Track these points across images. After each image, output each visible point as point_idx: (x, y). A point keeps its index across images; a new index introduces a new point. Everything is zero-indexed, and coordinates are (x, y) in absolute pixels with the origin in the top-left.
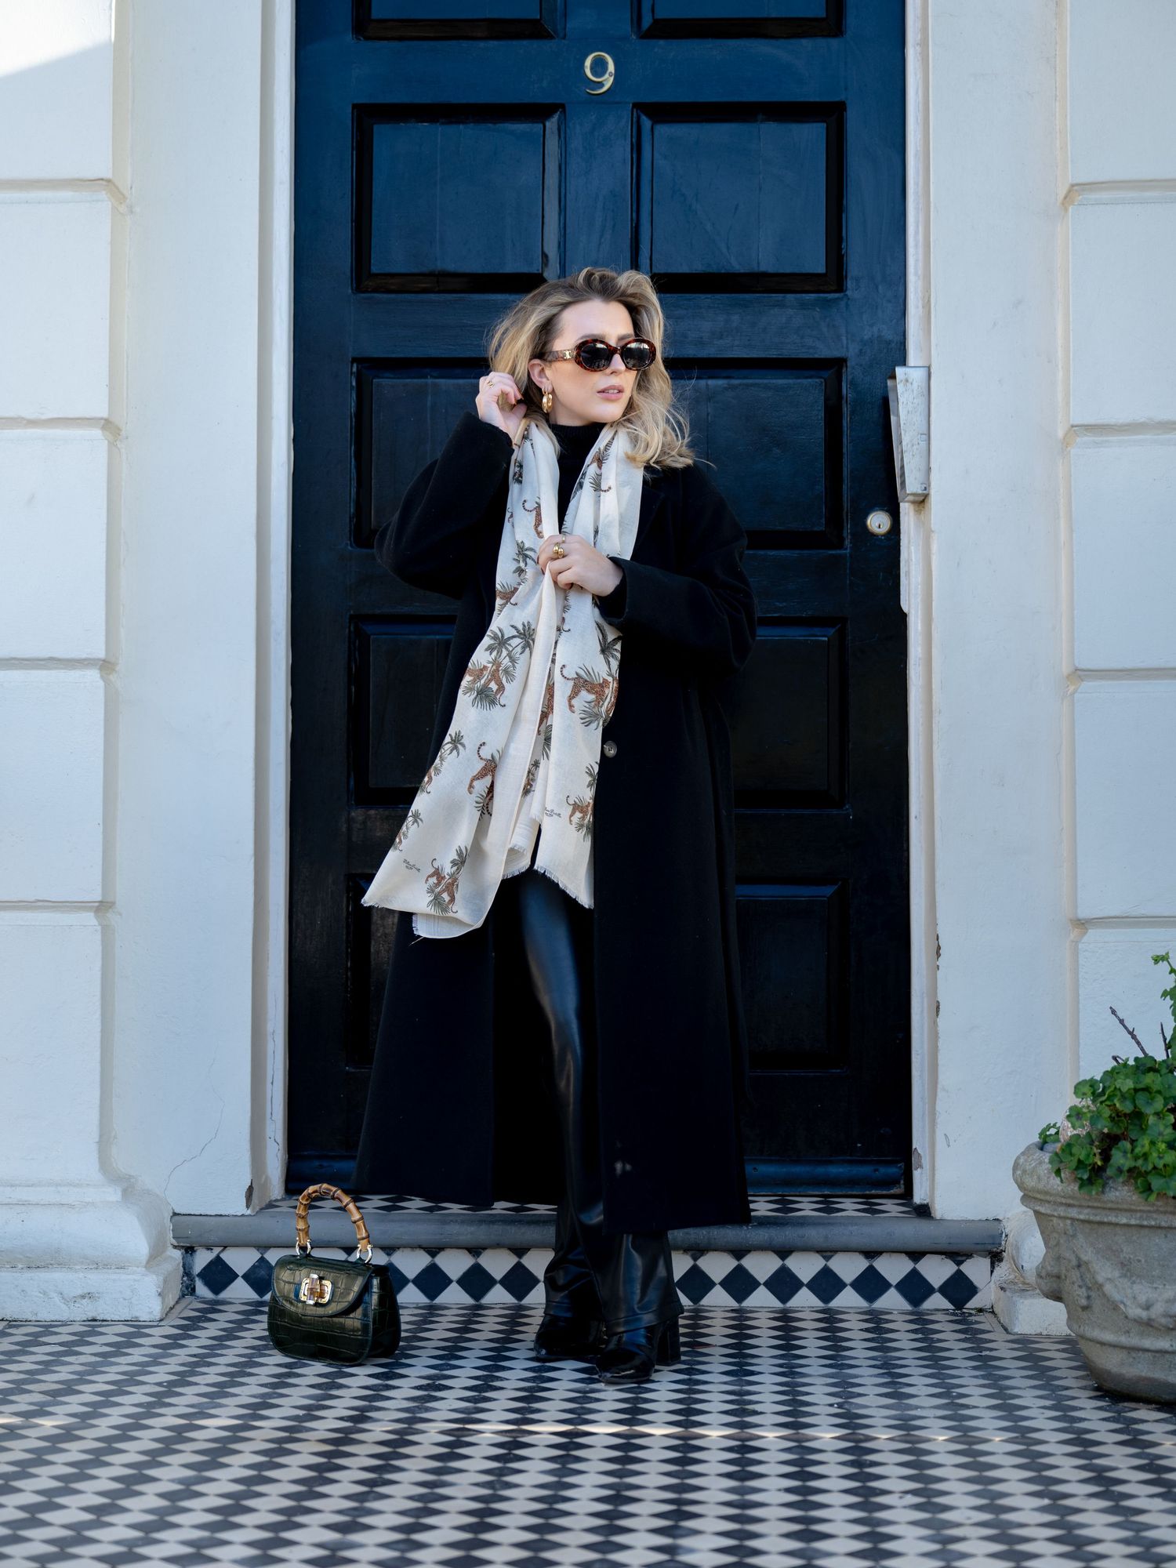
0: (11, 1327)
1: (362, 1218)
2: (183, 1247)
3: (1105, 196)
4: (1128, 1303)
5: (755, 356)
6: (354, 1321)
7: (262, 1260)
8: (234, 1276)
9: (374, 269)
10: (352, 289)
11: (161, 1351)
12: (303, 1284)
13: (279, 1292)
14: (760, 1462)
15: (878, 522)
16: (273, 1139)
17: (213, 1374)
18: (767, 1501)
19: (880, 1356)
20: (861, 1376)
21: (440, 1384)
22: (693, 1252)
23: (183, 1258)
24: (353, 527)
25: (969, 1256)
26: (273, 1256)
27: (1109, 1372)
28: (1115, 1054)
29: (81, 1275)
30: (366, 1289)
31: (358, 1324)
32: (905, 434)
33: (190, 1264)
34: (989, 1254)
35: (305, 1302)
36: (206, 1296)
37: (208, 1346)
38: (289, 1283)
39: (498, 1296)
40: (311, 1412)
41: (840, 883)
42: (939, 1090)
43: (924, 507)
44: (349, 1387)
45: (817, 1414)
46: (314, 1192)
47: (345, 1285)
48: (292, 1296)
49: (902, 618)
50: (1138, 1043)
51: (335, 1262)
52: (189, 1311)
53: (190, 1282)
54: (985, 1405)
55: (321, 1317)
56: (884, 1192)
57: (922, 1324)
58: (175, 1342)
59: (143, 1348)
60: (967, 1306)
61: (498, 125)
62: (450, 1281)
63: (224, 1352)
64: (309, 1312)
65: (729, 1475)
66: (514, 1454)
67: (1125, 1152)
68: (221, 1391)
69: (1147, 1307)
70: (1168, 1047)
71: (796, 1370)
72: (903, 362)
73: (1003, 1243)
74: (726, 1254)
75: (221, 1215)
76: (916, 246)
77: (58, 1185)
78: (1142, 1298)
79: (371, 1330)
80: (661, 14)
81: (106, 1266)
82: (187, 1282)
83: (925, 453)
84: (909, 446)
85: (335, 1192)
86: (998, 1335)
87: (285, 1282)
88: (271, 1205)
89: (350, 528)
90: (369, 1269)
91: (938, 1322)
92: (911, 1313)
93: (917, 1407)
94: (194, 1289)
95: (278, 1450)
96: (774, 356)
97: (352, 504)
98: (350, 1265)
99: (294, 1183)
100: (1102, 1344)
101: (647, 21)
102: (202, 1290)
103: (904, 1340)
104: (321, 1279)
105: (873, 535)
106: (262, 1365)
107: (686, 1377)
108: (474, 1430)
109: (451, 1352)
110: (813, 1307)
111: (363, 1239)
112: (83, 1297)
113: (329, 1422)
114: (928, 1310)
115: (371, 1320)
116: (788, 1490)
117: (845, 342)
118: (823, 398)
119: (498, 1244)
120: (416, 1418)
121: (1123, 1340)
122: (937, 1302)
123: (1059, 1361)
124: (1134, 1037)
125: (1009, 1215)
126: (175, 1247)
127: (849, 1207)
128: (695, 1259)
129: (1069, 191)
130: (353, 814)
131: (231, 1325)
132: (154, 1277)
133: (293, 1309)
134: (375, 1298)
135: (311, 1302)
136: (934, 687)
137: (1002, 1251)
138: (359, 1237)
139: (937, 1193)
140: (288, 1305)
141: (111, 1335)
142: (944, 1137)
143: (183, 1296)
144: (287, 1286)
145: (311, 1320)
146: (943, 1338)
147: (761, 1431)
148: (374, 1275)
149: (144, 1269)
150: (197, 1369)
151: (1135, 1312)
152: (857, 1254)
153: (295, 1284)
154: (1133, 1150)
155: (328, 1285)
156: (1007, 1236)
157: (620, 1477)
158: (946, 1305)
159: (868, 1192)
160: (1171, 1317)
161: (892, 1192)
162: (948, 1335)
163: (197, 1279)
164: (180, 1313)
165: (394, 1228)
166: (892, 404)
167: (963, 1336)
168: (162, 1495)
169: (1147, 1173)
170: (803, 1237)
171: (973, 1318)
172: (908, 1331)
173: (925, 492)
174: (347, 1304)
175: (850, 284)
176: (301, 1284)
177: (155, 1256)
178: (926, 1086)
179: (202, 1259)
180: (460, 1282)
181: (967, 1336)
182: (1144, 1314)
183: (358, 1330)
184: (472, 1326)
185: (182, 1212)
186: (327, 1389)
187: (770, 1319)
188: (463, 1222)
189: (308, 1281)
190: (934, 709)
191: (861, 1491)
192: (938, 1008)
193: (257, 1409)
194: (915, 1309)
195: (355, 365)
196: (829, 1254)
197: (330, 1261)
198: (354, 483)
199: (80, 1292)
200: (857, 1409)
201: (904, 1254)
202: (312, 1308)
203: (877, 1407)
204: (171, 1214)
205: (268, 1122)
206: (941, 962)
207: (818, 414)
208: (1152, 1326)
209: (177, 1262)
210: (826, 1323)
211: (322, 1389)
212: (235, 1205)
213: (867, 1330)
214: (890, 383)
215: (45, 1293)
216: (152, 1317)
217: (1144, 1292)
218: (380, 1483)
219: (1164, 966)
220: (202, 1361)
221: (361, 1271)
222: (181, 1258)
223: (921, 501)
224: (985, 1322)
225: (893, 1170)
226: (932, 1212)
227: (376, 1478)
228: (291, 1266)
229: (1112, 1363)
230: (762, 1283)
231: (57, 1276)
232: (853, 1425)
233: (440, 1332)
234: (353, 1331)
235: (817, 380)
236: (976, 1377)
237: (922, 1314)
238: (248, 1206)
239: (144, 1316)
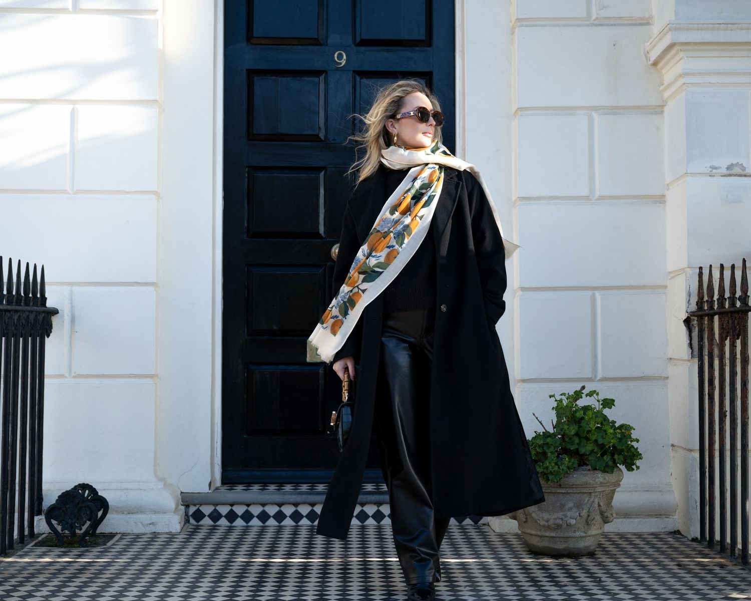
0: (123, 536)
2: (185, 505)
3: (530, 112)
4: (541, 520)
7: (215, 510)
8: (204, 516)
9: (255, 132)
10: (246, 140)
11: (184, 543)
16: (217, 464)
17: (207, 551)
23: (185, 509)
26: (220, 508)
27: (533, 545)
28: (535, 430)
29: (149, 516)
33: (187, 511)
36: (194, 523)
37: (200, 541)
50: (543, 426)
52: (190, 528)
53: (188, 518)
54: (490, 557)
57: (463, 530)
58: (187, 541)
59: (177, 542)
60: (479, 523)
61: (303, 78)
62: (287, 517)
67: (540, 466)
68: (212, 557)
69: (547, 521)
70: (554, 428)
75: (199, 493)
76: (460, 127)
77: (139, 482)
78: (546, 518)
80: (364, 37)
81: (159, 512)
86: (492, 533)
88: (217, 489)
89: (246, 230)
91: (469, 529)
92: (459, 526)
94: (189, 521)
97: (246, 222)
99: (225, 480)
100: (531, 535)
101: (358, 40)
102: (192, 521)
103: (457, 536)
112: (150, 524)
114: (465, 525)
121: (539, 533)
122: (468, 522)
123: (515, 542)
124: (541, 424)
126: (182, 505)
128: (378, 507)
129: (517, 110)
131: (206, 534)
132: (177, 516)
141: (163, 538)
143: (186, 523)
146: (471, 535)
149: (174, 513)
150: (200, 550)
151: (543, 523)
154: (543, 466)
158: (471, 522)
160: (555, 524)
162: (473, 533)
163: (190, 517)
164: (186, 529)
165: (265, 497)
167: (479, 534)
169: (548, 474)
171: (482, 527)
172: (459, 532)
177: (176, 510)
179: (192, 510)
180: (290, 517)
181: (481, 534)
182: (546, 524)
185: (184, 492)
188: (291, 494)
194: (460, 524)
195: (247, 168)
199: (149, 522)
204: (181, 493)
205: (215, 457)
208: (549, 528)
209: (183, 511)
212: (205, 489)
215: (136, 523)
216: (177, 531)
217: (546, 516)
219: (553, 399)
220: (201, 547)
224: (486, 529)
229: (534, 541)
231: (141, 516)
236: (485, 548)
237: (462, 526)
238: (210, 489)
239: (174, 531)
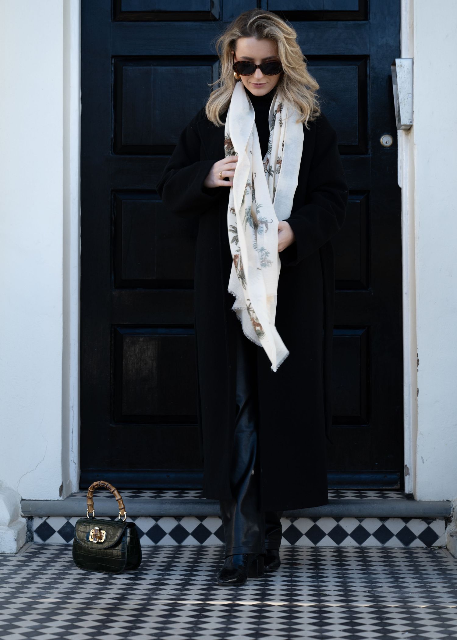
1: (121, 498)
2: (27, 517)
5: (322, 54)
6: (117, 551)
7: (68, 523)
8: (53, 531)
9: (123, 9)
10: (111, 19)
11: (17, 568)
12: (91, 533)
13: (78, 537)
14: (330, 618)
15: (386, 140)
16: (73, 461)
17: (44, 579)
18: (334, 636)
19: (389, 569)
20: (380, 578)
21: (162, 582)
22: (291, 518)
23: (27, 523)
24: (112, 144)
25: (434, 519)
26: (73, 521)
30: (124, 534)
31: (119, 553)
32: (400, 94)
33: (30, 525)
34: (445, 518)
35: (92, 542)
36: (39, 542)
37: (41, 565)
38: (84, 532)
39: (190, 541)
40: (97, 596)
41: (367, 328)
42: (418, 434)
43: (410, 132)
44: (116, 584)
45: (358, 596)
46: (96, 485)
47: (113, 532)
48: (85, 539)
49: (398, 191)
51: (107, 521)
52: (31, 548)
53: (30, 535)
54: (444, 591)
55: (100, 549)
56: (390, 488)
57: (410, 554)
59: (8, 566)
60: (433, 545)
62: (165, 534)
63: (50, 568)
64: (94, 546)
65: (313, 624)
66: (203, 615)
68: (49, 586)
71: (346, 575)
72: (399, 56)
73: (452, 512)
74: (308, 519)
75: (46, 500)
79: (126, 555)
82: (29, 535)
83: (411, 103)
84: (403, 100)
85: (108, 484)
86: (450, 559)
87: (82, 532)
88: (72, 495)
89: (111, 144)
90: (125, 524)
91: (418, 553)
92: (404, 549)
93: (409, 593)
94: (33, 539)
95: (80, 614)
96: (332, 54)
97: (112, 132)
98: (115, 523)
99: (83, 485)
102: (37, 539)
103: (401, 562)
104: (100, 530)
105: (383, 147)
106: (70, 574)
107: (289, 579)
108: (181, 604)
109: (168, 568)
110: (353, 546)
111: (122, 509)
113: (107, 600)
114: (413, 547)
115: (126, 550)
116: (345, 631)
117: (368, 46)
118: (357, 76)
119: (190, 514)
120: (151, 598)
122: (417, 543)
125: (455, 498)
126: (23, 517)
127: (372, 495)
128: (292, 521)
130: (114, 293)
131: (52, 556)
132: (13, 531)
133: (86, 545)
134: (128, 539)
135: (95, 542)
136: (415, 225)
137: (451, 517)
138: (120, 508)
139: (418, 487)
140: (83, 543)
142: (421, 458)
143: (27, 542)
144: (82, 533)
145: (95, 551)
146: (421, 560)
147: (329, 603)
148: (127, 527)
149: (7, 527)
150: (37, 576)
152: (376, 518)
153: (87, 532)
155: (104, 533)
156: (453, 509)
157: (258, 625)
158: (422, 544)
159: (381, 488)
161: (394, 487)
162: (424, 559)
163: (34, 533)
164: (26, 550)
165: (137, 506)
166: (393, 79)
167: (431, 560)
168: (22, 634)
170: (348, 510)
171: (436, 551)
172: (403, 557)
173: (411, 124)
174: (114, 542)
175: (371, 16)
176: (90, 532)
177: (13, 520)
178: (412, 433)
179: (37, 523)
180: (170, 534)
181: (434, 560)
183: (119, 556)
184: (178, 556)
185: (26, 499)
186: (104, 585)
187: (331, 552)
188: (172, 503)
189: (93, 531)
190: (415, 236)
191: (382, 631)
192: (418, 391)
193: (69, 594)
194: (406, 547)
195: (113, 59)
196: (361, 519)
197: (105, 521)
198: (113, 121)
200: (379, 593)
201: (400, 519)
202: (96, 544)
203: (388, 592)
204: (21, 500)
205: (70, 452)
206: (419, 368)
207: (355, 84)
209: (24, 524)
210: (360, 554)
211: (101, 585)
212: (55, 495)
213: (382, 557)
214: (392, 67)
216: (12, 552)
218: (134, 628)
220: (38, 572)
221: (121, 526)
222: (26, 522)
223: (409, 129)
224: (443, 553)
225: (394, 477)
226: (415, 497)
227: (132, 626)
228: (85, 524)
230: (327, 533)
232: (376, 601)
233: (161, 558)
234: (117, 556)
235: (354, 66)
236: (439, 578)
237: (410, 549)
238: (60, 496)
239: (8, 551)
